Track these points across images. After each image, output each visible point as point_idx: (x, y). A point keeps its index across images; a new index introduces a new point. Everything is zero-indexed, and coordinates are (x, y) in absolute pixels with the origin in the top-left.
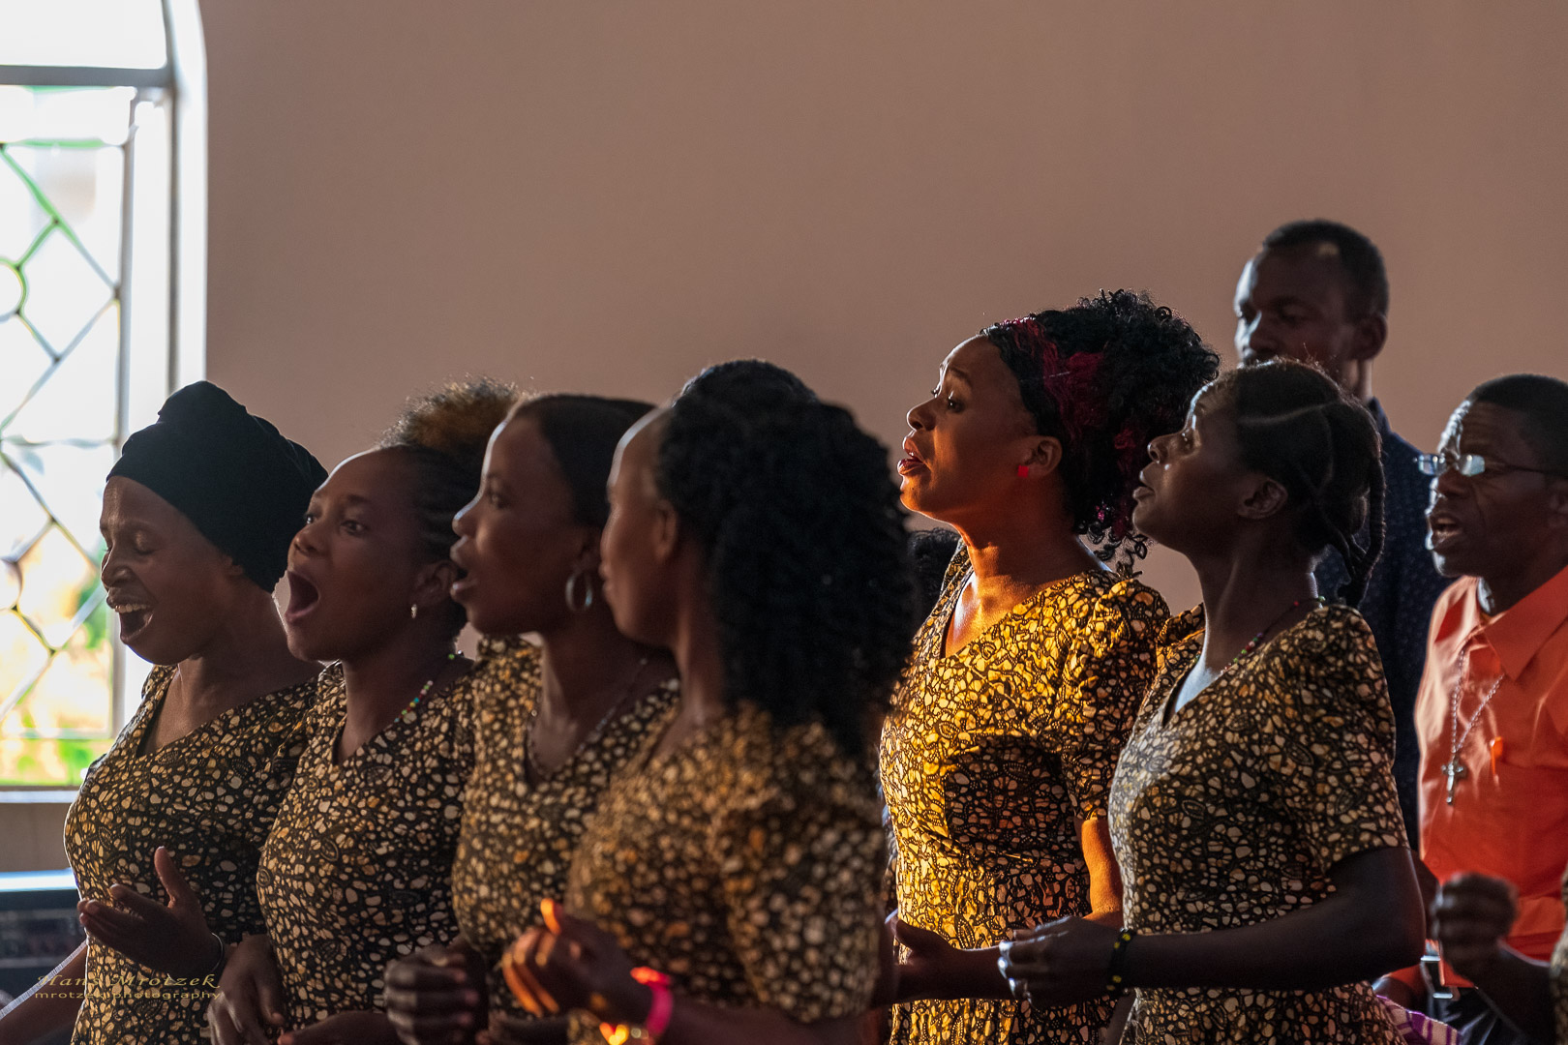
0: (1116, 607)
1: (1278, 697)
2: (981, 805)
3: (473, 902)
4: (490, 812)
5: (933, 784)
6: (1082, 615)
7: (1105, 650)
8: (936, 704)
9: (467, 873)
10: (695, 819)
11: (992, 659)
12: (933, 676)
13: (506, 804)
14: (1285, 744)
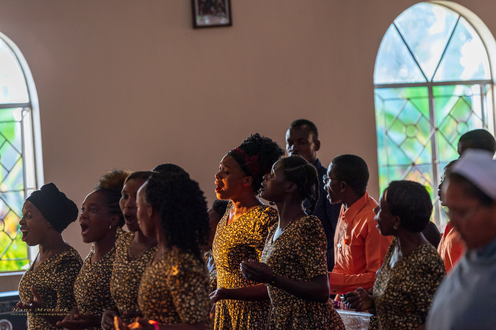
0: (267, 213)
1: (299, 238)
2: (236, 260)
3: (115, 289)
4: (119, 268)
5: (225, 255)
6: (259, 215)
7: (265, 223)
8: (226, 237)
9: (114, 282)
10: (163, 277)
11: (238, 226)
12: (225, 230)
13: (123, 266)
14: (301, 249)
